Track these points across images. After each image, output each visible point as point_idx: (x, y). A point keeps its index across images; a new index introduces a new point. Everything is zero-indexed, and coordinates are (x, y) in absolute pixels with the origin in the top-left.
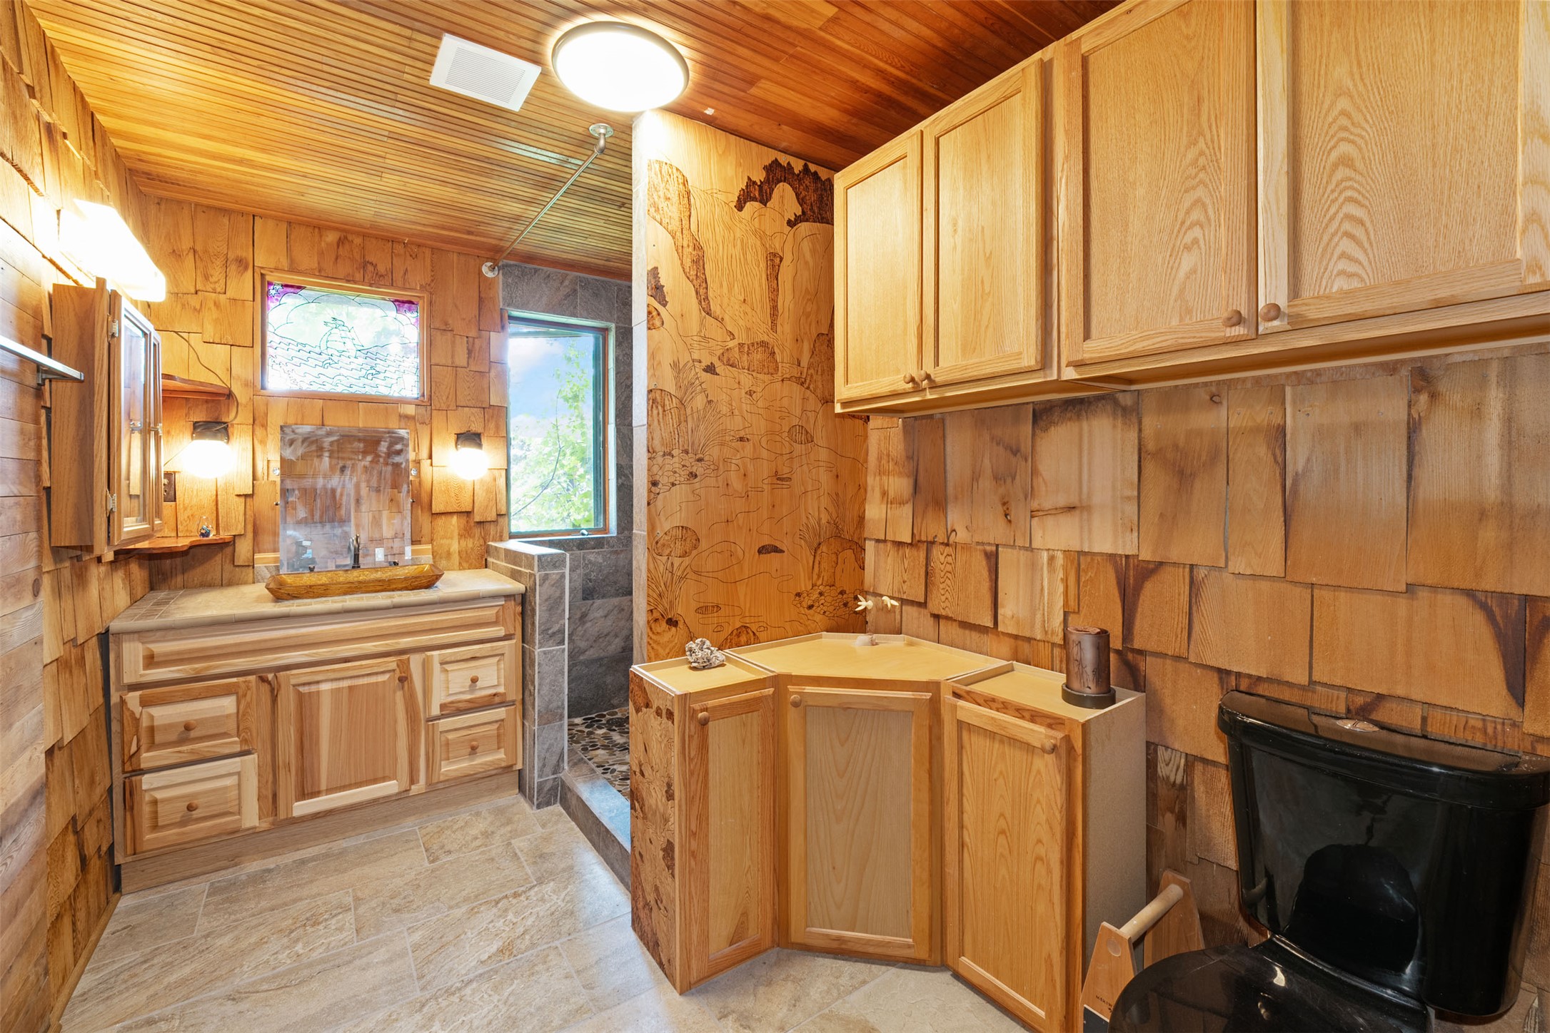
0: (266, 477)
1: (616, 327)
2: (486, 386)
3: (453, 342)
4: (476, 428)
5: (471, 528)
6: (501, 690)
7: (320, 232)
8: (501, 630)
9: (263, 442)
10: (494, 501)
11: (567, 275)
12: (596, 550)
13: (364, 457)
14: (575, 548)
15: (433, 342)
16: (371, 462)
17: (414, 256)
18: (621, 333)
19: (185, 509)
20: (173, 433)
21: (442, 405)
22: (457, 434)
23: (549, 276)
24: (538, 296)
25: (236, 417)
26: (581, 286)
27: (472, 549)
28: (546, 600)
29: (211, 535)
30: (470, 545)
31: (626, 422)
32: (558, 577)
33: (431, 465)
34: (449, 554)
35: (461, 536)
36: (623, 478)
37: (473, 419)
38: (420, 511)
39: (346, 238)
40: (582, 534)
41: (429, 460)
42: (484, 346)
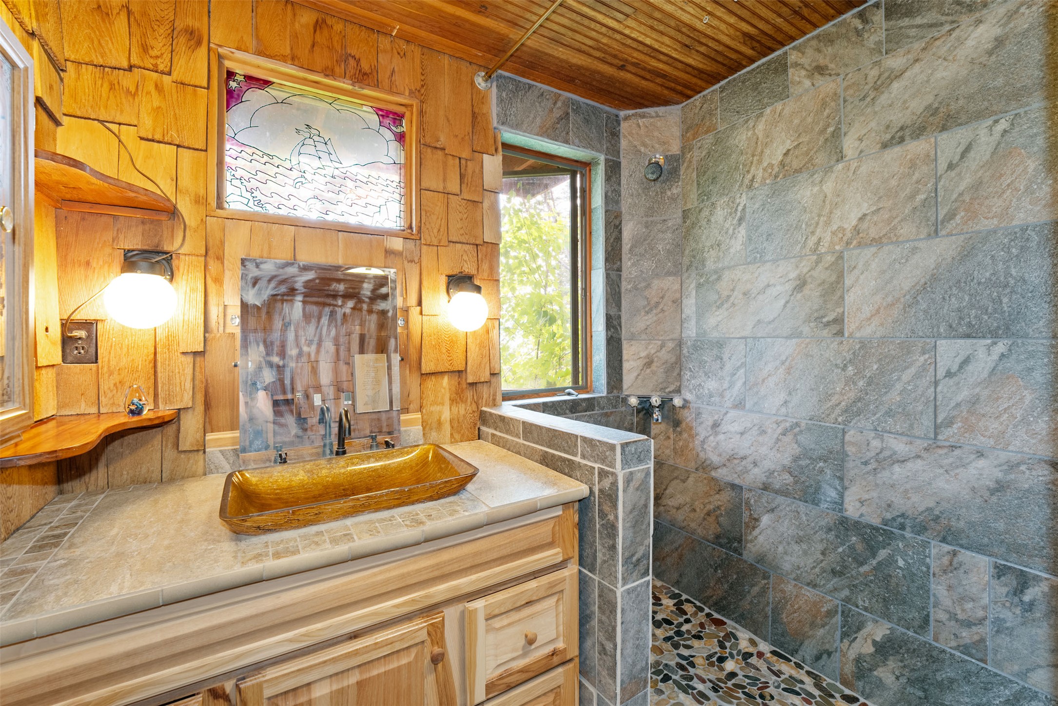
0: (221, 329)
1: (606, 160)
2: (479, 218)
3: (445, 165)
4: (469, 268)
5: (462, 391)
6: (560, 645)
7: (293, 9)
8: (557, 554)
9: (218, 281)
10: (487, 357)
11: (560, 95)
13: (344, 303)
14: (567, 411)
15: (423, 161)
16: (353, 309)
17: (402, 54)
18: (610, 167)
19: (111, 373)
21: (433, 239)
22: (449, 276)
23: (542, 95)
24: (532, 116)
25: (182, 245)
26: (573, 109)
27: (464, 416)
28: (631, 512)
29: (145, 412)
30: (462, 412)
31: (615, 267)
32: (643, 475)
33: (421, 313)
34: (440, 423)
35: (453, 401)
36: (612, 330)
37: (465, 257)
38: (408, 372)
39: (324, 21)
40: (569, 394)
41: (419, 308)
42: (477, 171)
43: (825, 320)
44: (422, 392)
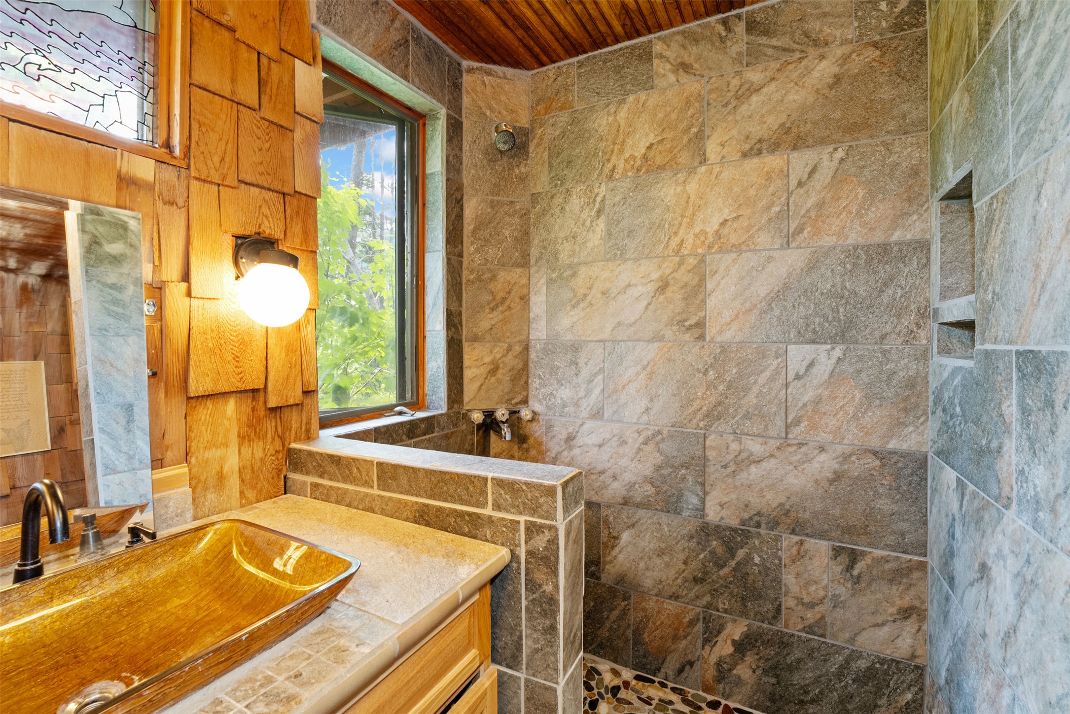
1: (448, 115)
2: (288, 154)
4: (272, 228)
5: (259, 421)
10: (298, 368)
11: (398, 13)
12: (427, 437)
14: (404, 437)
16: (46, 277)
18: (452, 124)
21: (212, 171)
22: (237, 237)
23: (377, 3)
24: (364, 26)
26: (413, 37)
27: (262, 460)
28: (570, 574)
30: (259, 454)
31: (457, 250)
33: (189, 294)
34: (221, 477)
35: (243, 438)
36: (453, 329)
37: (265, 210)
38: (162, 395)
40: (400, 413)
41: (184, 285)
42: (286, 80)
43: (687, 324)
44: (188, 429)
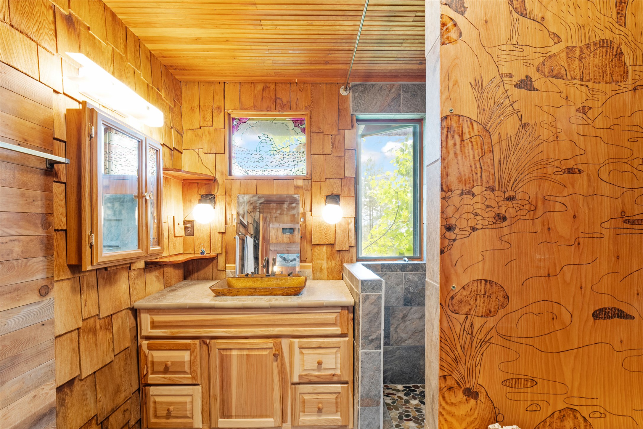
0: (231, 223)
2: (342, 165)
3: (323, 139)
4: (337, 191)
5: (334, 254)
6: (338, 372)
7: (254, 85)
8: (338, 330)
9: (230, 204)
10: (347, 238)
11: (394, 85)
12: (414, 272)
13: (276, 212)
14: (399, 270)
15: (312, 141)
17: (301, 90)
19: (198, 240)
20: (192, 201)
21: (318, 179)
22: (326, 196)
23: (381, 88)
24: (374, 102)
25: (217, 191)
26: (403, 90)
27: (334, 267)
28: (367, 314)
29: (205, 253)
30: (333, 265)
32: (376, 297)
33: (312, 215)
34: (321, 270)
35: (328, 259)
37: (335, 186)
38: (305, 243)
39: (267, 86)
40: (405, 261)
41: (310, 213)
42: (341, 140)
44: (312, 254)
